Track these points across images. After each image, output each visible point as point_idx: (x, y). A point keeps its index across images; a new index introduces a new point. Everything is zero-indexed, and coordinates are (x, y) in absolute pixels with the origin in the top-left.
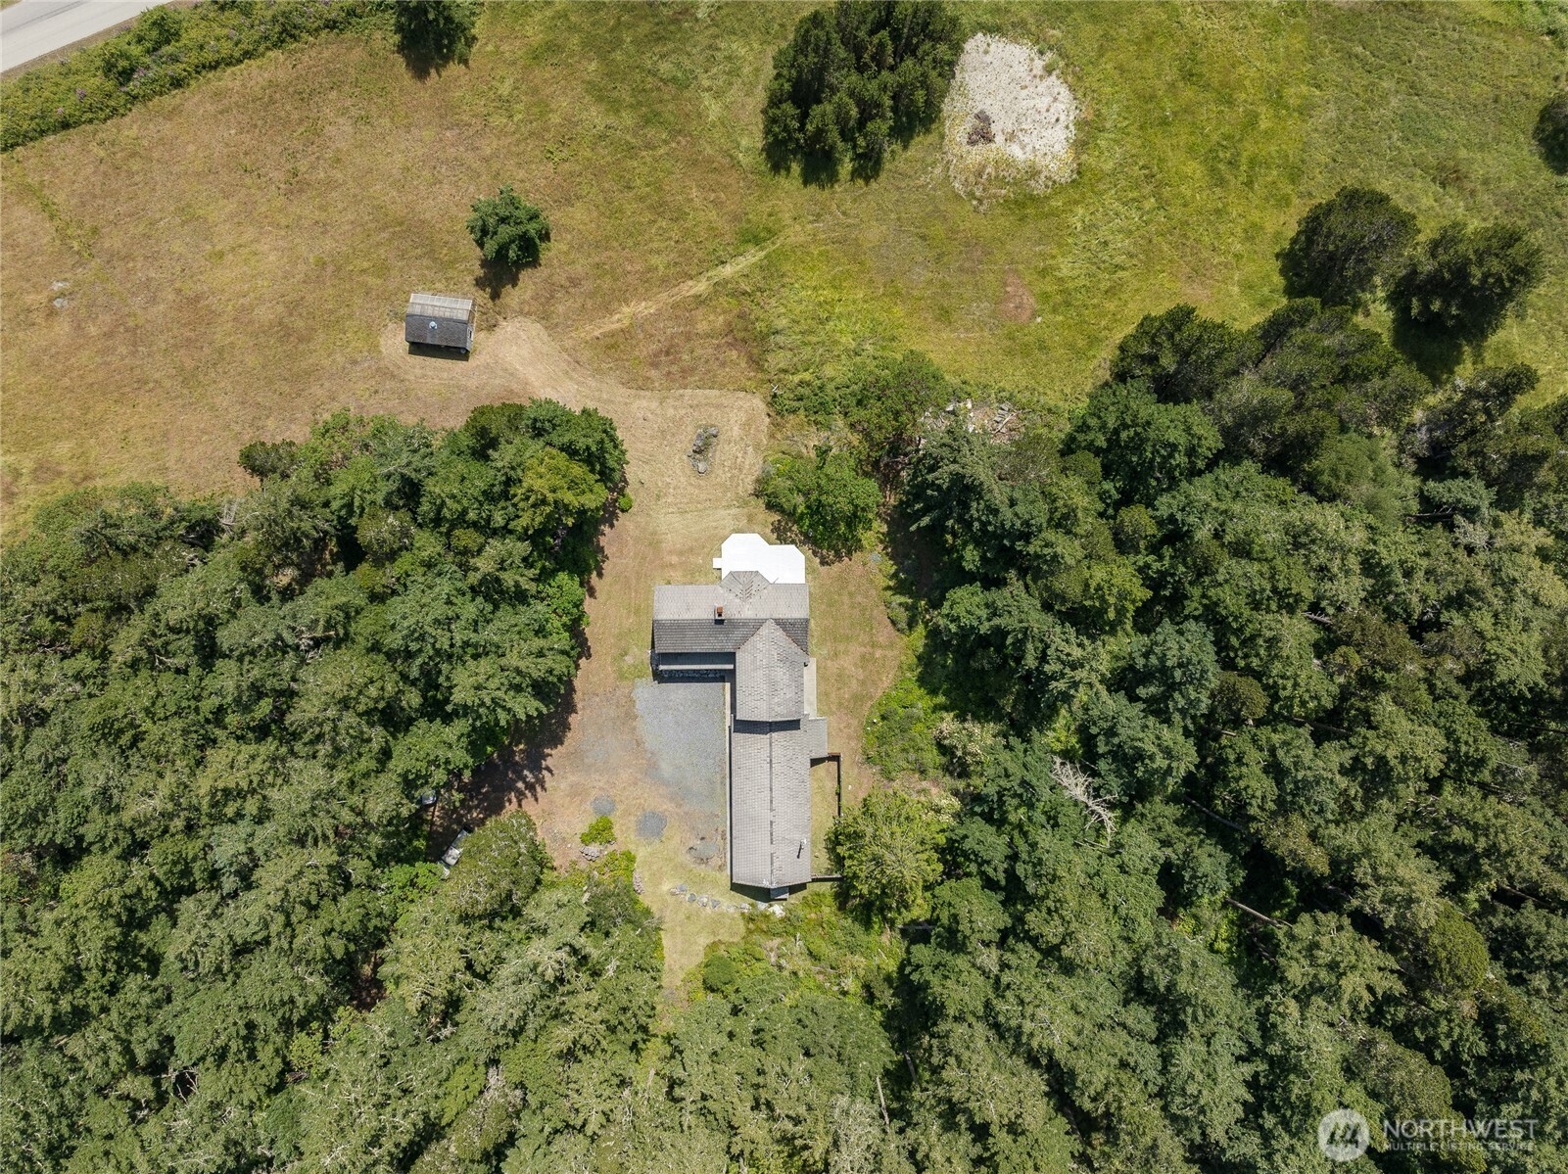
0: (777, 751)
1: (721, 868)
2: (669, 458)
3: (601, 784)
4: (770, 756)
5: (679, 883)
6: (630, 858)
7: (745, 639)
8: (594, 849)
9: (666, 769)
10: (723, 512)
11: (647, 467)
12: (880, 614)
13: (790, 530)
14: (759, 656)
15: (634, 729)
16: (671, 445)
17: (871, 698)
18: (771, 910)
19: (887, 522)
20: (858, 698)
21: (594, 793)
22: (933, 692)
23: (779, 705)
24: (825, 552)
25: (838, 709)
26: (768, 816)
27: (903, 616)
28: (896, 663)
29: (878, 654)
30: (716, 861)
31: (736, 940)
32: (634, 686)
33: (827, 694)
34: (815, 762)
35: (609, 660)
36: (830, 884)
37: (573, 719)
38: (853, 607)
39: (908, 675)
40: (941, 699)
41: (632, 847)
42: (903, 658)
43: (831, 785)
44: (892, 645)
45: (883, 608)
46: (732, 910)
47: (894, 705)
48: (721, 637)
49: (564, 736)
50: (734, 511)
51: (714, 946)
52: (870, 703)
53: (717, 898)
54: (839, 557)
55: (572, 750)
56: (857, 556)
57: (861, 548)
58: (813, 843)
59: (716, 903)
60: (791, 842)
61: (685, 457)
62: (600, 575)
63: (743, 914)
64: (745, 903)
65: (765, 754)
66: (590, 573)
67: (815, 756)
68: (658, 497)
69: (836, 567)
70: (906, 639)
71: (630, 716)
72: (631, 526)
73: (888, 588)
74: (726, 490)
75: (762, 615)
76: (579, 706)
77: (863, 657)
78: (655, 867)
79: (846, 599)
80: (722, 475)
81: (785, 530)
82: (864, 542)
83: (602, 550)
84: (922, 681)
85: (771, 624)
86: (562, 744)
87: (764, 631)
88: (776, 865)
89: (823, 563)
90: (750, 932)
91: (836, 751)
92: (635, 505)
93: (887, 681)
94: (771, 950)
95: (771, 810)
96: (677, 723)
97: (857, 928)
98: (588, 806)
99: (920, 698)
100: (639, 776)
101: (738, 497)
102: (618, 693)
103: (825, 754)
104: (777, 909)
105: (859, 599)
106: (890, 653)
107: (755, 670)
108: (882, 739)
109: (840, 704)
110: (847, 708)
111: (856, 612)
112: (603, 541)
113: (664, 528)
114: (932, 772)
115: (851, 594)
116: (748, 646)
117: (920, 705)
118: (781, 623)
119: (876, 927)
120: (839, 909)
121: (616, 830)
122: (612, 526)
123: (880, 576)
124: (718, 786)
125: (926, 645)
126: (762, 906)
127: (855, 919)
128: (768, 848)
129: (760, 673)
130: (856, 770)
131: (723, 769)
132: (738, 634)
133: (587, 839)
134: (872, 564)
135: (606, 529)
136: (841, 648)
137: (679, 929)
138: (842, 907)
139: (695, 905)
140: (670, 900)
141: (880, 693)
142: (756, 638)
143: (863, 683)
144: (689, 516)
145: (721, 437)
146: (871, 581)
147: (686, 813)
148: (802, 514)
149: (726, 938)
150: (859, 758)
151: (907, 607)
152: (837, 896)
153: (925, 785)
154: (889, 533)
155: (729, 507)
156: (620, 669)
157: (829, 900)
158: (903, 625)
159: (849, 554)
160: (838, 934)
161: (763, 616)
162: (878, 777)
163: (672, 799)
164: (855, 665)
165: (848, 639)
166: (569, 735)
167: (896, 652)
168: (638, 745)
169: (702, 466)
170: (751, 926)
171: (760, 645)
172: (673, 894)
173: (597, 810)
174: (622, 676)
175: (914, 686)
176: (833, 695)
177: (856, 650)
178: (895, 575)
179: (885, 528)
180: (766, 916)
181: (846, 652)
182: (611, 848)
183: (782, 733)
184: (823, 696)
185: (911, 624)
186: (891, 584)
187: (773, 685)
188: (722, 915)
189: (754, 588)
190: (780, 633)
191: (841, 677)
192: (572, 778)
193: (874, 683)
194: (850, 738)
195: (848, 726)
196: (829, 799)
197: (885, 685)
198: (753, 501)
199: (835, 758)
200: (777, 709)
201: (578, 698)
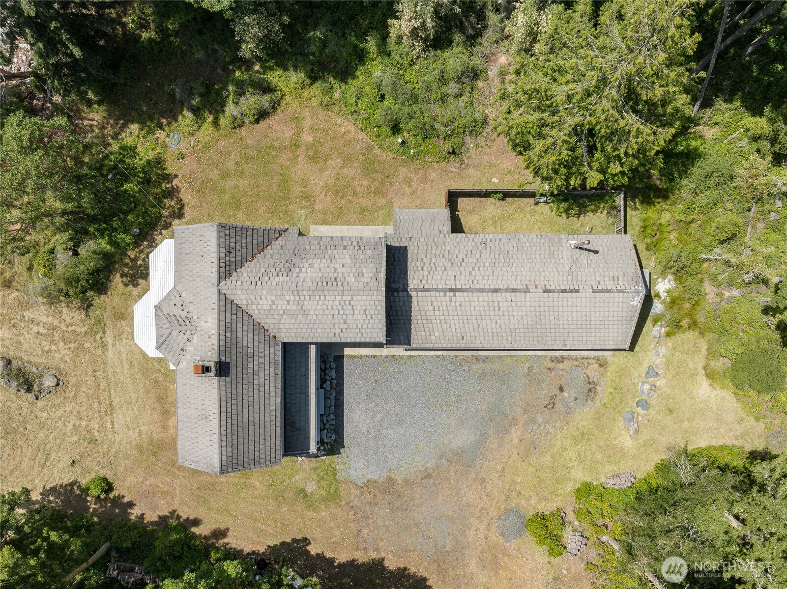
0: (437, 280)
1: (603, 364)
2: (42, 425)
3: (482, 527)
4: (445, 291)
5: (620, 423)
6: (585, 491)
7: (258, 328)
8: (570, 539)
9: (463, 438)
10: (111, 354)
11: (53, 455)
12: (251, 134)
13: (134, 260)
14: (282, 305)
15: (406, 481)
16: (25, 422)
17: (369, 149)
18: (663, 295)
19: (124, 126)
20: (370, 167)
21: (494, 537)
22: (361, 56)
23: (360, 274)
24: (165, 213)
25: (384, 195)
26: (535, 297)
27: (252, 101)
28: (322, 114)
29: (308, 138)
30: (593, 371)
31: (703, 345)
32: (348, 481)
33: (363, 211)
34: (457, 226)
35: (311, 514)
36: (629, 211)
37: (392, 564)
38: (243, 172)
39: (337, 95)
40: (371, 44)
41: (570, 487)
42: (314, 102)
43: (491, 206)
44: (297, 119)
45: (243, 132)
46: (663, 350)
47: (379, 116)
48: (253, 365)
49: (414, 576)
50: (109, 339)
51: (710, 375)
52: (377, 151)
53: (644, 369)
54: (171, 193)
55: (434, 566)
56: (171, 168)
57: (159, 162)
58: (574, 232)
59: (651, 372)
60: (575, 261)
61: (40, 403)
62: (196, 522)
63: (668, 335)
64: (652, 331)
65: (442, 300)
66: (194, 536)
67: (447, 226)
68: (93, 441)
69: (186, 196)
70: (288, 98)
71: (388, 487)
72: (131, 479)
73: (216, 123)
74: (81, 348)
75: (213, 300)
76: (374, 555)
77: (311, 159)
78: (599, 457)
79: (229, 183)
80: (62, 354)
81: (135, 267)
82: (151, 156)
83: (163, 519)
84: (345, 74)
85: (227, 287)
86: (425, 580)
87: (240, 297)
88: (610, 285)
89: (180, 215)
90: (693, 325)
91: (443, 199)
92: (102, 473)
93: (347, 127)
94: (720, 295)
95: (527, 290)
96: (400, 423)
97: (696, 170)
98: (512, 545)
99: (369, 74)
100: (472, 475)
101: (91, 332)
102: (356, 503)
103: (445, 213)
104: (663, 286)
105: (230, 164)
106: (308, 123)
107: (305, 313)
108: (427, 133)
109: (377, 192)
110: (382, 182)
111: (248, 168)
112: (151, 517)
113: (133, 435)
114: (477, 61)
115: (224, 176)
116: (268, 323)
117: (378, 73)
118: (227, 270)
119: (694, 144)
120: (666, 197)
121: (546, 508)
122: (131, 505)
123: (200, 135)
124: (488, 366)
125: (296, 69)
126: (658, 307)
127: (684, 173)
128: (585, 296)
129: (308, 305)
130: (471, 171)
131: (465, 359)
132: (247, 339)
133: (557, 546)
134: (183, 147)
135: (135, 513)
136: (297, 190)
137: (686, 424)
138: (664, 194)
139: (653, 401)
140: (645, 435)
141: (362, 136)
142: (254, 310)
143: (348, 160)
144: (116, 401)
145: (11, 355)
146: (207, 147)
147: (526, 411)
148: (110, 242)
149: (700, 360)
150: (453, 166)
151: (240, 93)
152: (647, 201)
153: (493, 72)
154: (142, 122)
155: (104, 345)
156: (325, 500)
157: (651, 213)
158: (265, 100)
159: (168, 178)
160: (703, 199)
161: (214, 298)
162: (481, 140)
163: (506, 431)
164: (322, 170)
165: (285, 181)
166: (413, 570)
167: (307, 113)
168: (429, 476)
169: (49, 382)
170: (685, 323)
171: (265, 304)
172: (637, 431)
173: (518, 533)
174: (333, 497)
175: (353, 85)
176: (364, 202)
177: (301, 168)
178: (197, 111)
179: (134, 127)
180: (673, 302)
181: (304, 183)
182: (571, 517)
183: (411, 272)
184: (364, 216)
185: (266, 89)
186: (211, 118)
187: (325, 285)
188: (668, 363)
189: (178, 312)
190: (245, 273)
191: (339, 190)
192: (473, 565)
193: (348, 144)
194: (425, 180)
195: (408, 182)
196: (511, 210)
197: (352, 128)
198: (95, 312)
199: (453, 198)
200: (366, 278)
201: (362, 557)
